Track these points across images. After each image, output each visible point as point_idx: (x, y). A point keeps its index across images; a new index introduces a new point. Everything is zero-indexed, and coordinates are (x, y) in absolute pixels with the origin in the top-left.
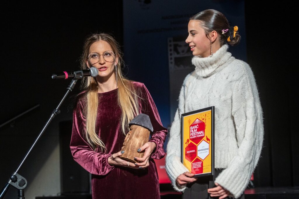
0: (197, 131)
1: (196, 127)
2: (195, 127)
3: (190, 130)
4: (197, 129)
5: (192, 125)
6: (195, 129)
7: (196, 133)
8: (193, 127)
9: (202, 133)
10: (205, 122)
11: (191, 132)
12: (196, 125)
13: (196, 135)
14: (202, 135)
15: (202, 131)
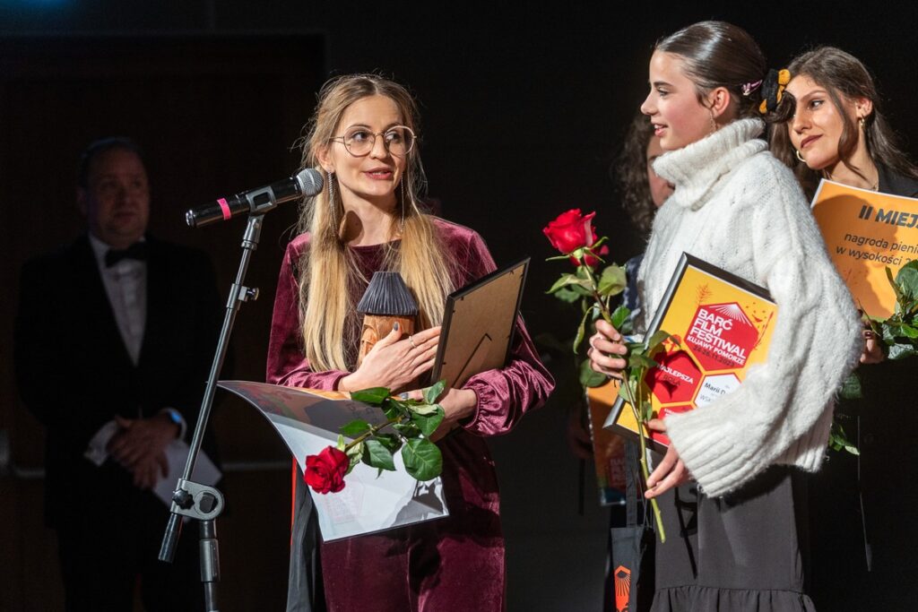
0: (721, 337)
1: (723, 323)
2: (717, 321)
3: (696, 316)
4: (724, 331)
5: (711, 309)
6: (717, 327)
7: (717, 339)
8: (712, 315)
9: (738, 352)
10: (760, 330)
11: (699, 326)
12: (726, 318)
13: (711, 344)
14: (734, 358)
15: (738, 348)
